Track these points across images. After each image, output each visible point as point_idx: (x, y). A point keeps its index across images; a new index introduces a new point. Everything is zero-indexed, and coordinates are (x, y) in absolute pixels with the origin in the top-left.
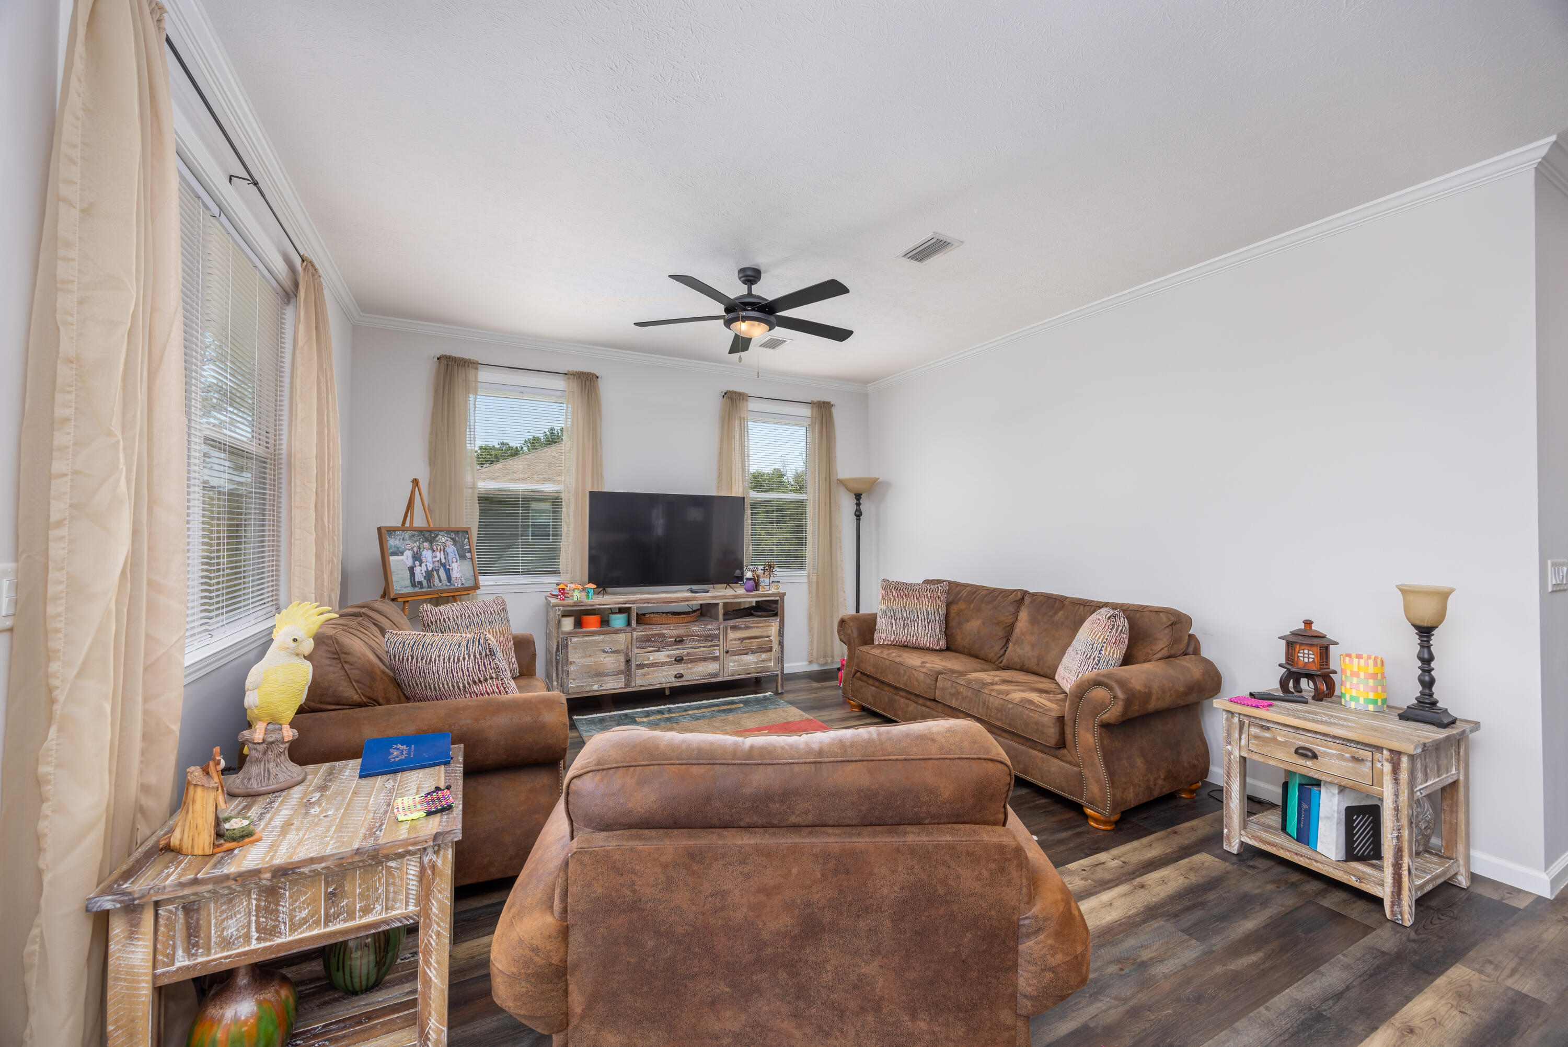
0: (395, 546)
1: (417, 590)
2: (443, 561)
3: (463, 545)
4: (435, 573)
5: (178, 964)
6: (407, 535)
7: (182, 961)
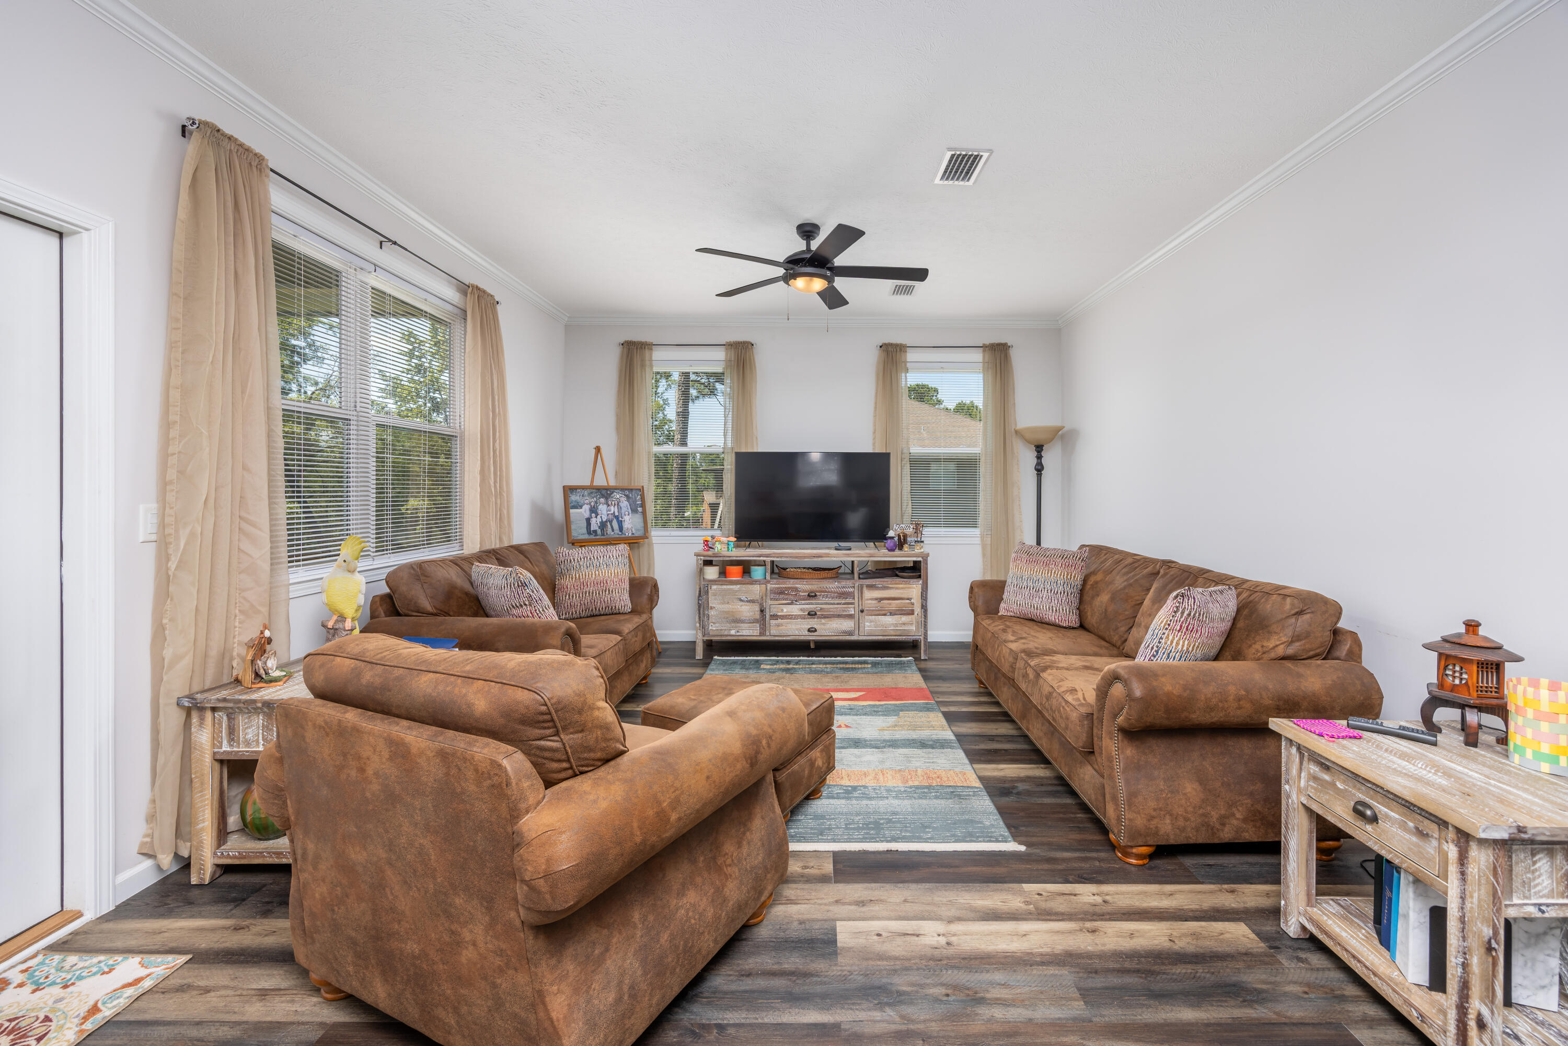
2: (617, 514)
3: (636, 501)
6: (586, 493)
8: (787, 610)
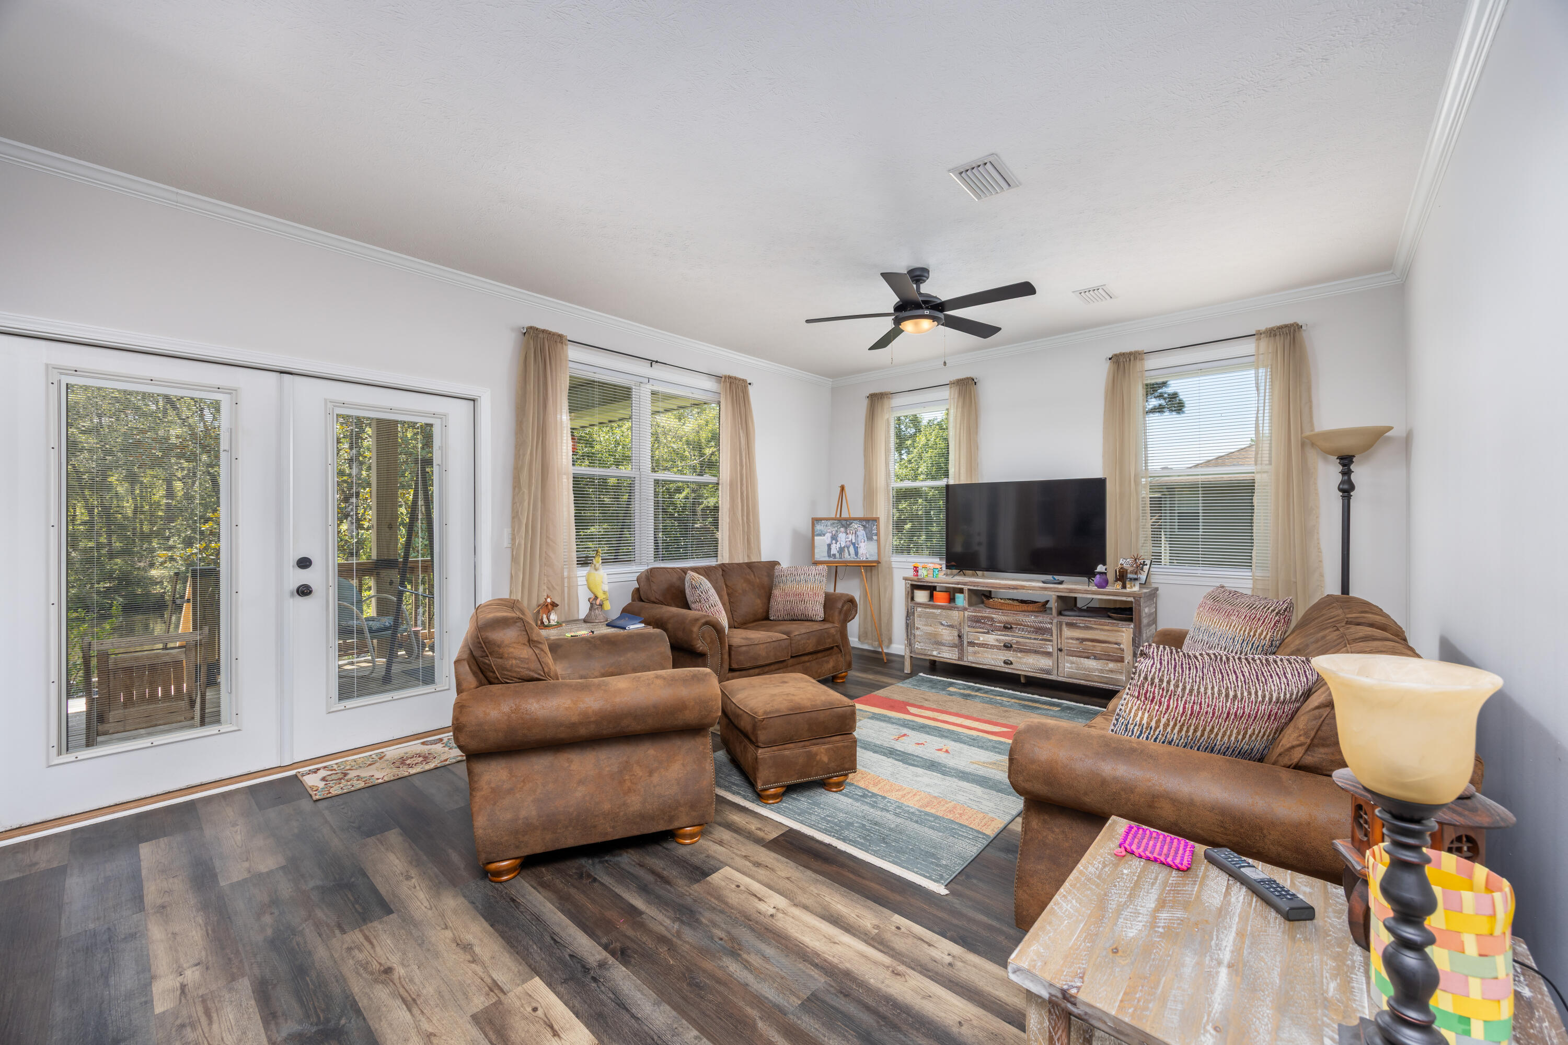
0: (821, 530)
1: (832, 559)
2: (854, 541)
6: (830, 523)
8: (982, 638)
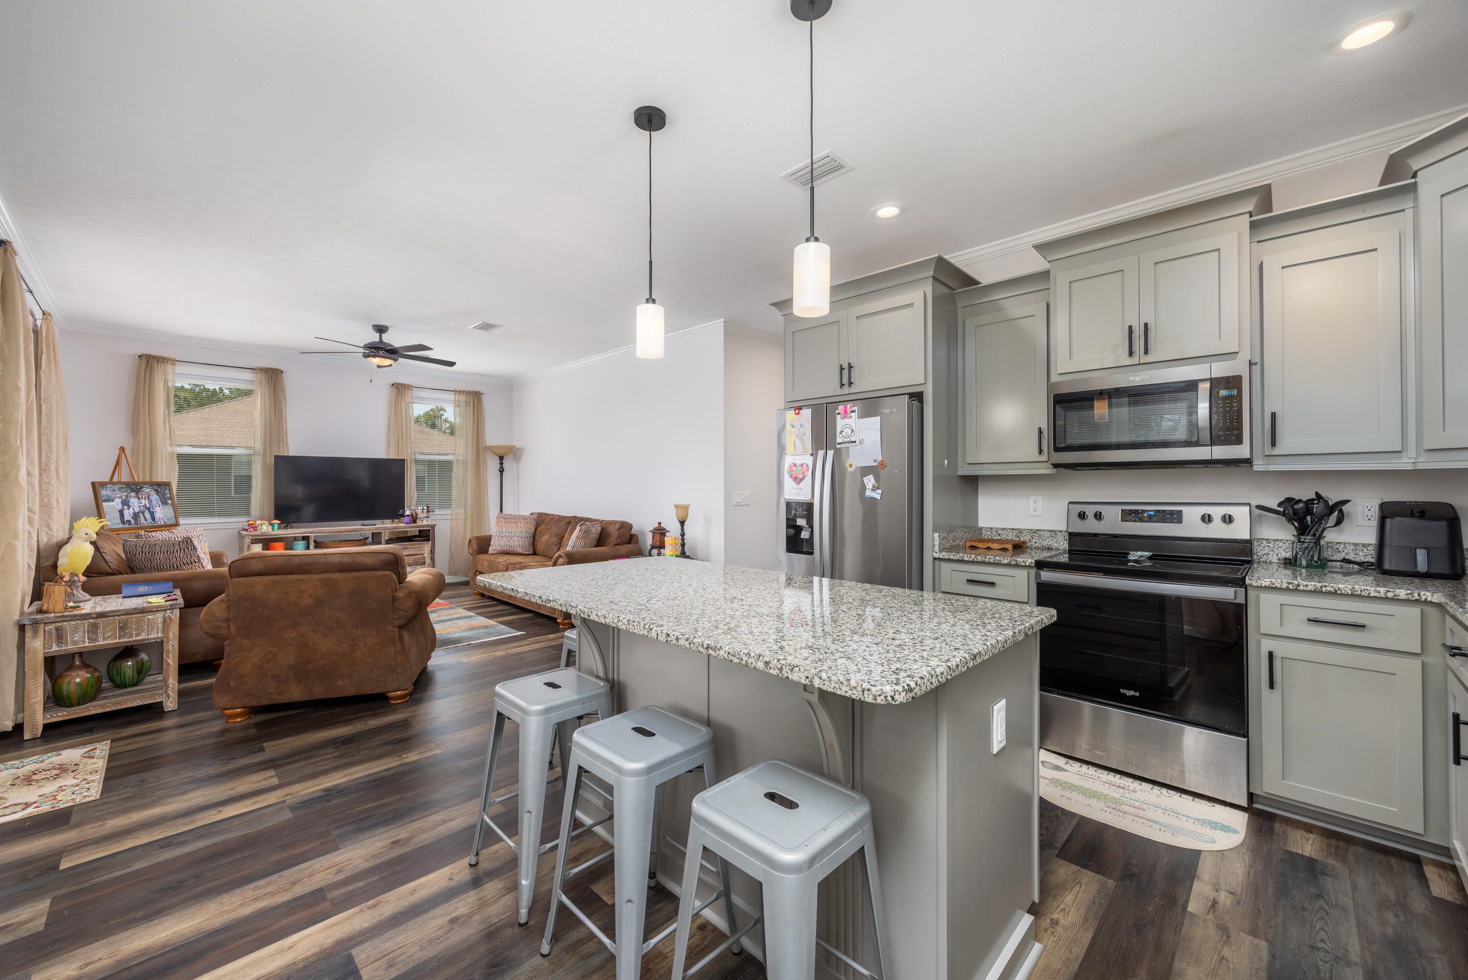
0: (107, 495)
1: (126, 526)
2: (148, 505)
4: (141, 514)
5: (53, 649)
7: (55, 648)
